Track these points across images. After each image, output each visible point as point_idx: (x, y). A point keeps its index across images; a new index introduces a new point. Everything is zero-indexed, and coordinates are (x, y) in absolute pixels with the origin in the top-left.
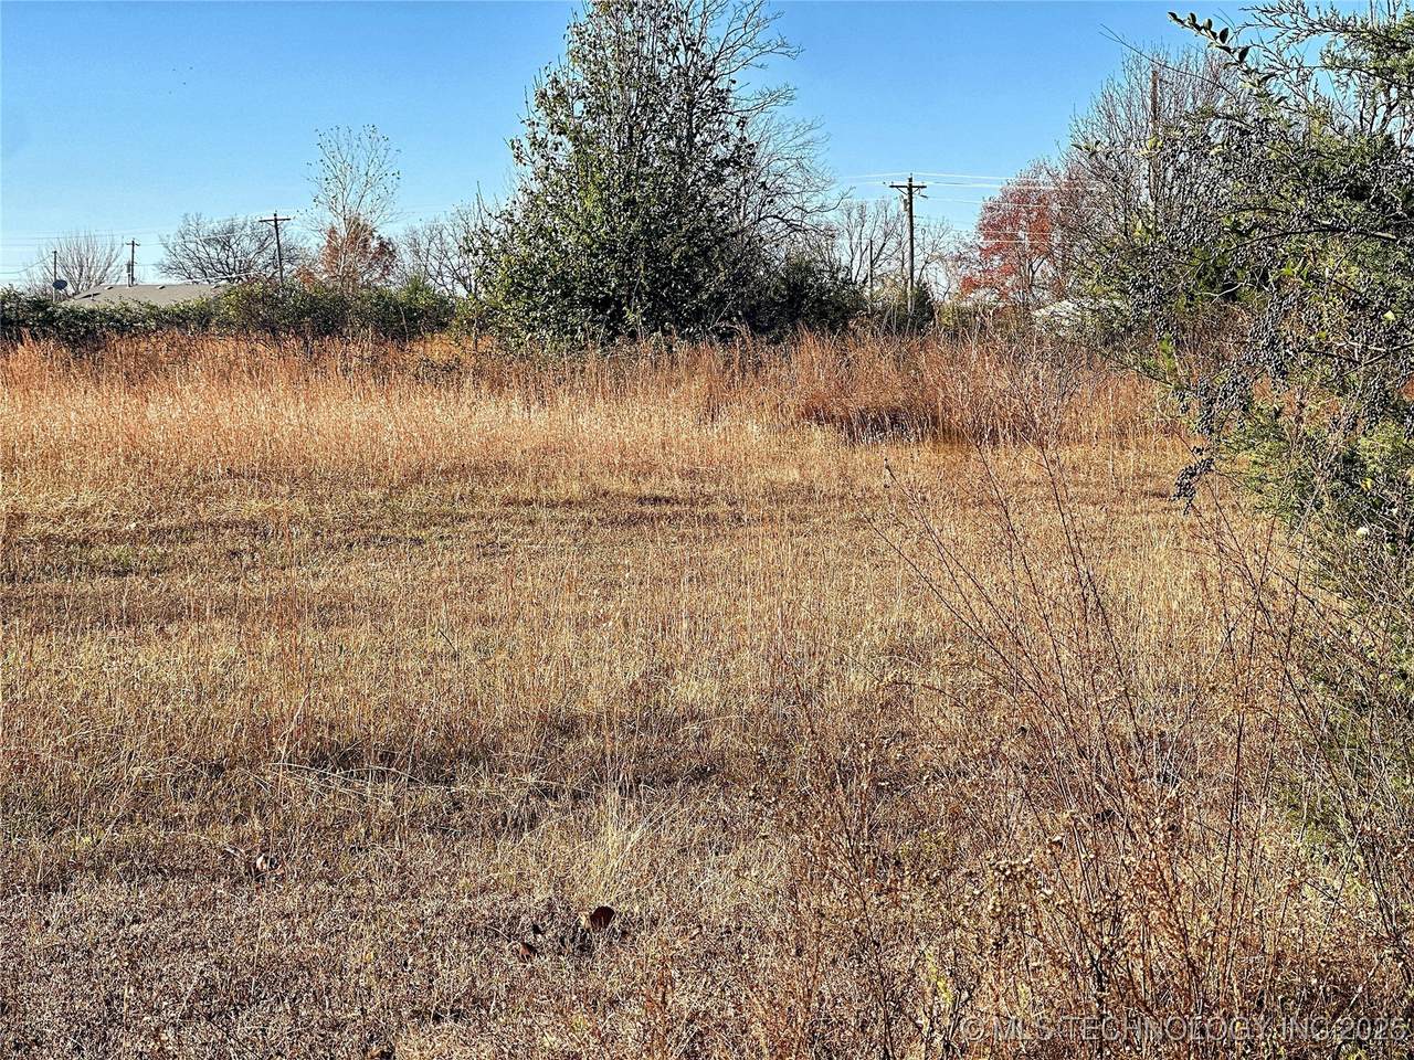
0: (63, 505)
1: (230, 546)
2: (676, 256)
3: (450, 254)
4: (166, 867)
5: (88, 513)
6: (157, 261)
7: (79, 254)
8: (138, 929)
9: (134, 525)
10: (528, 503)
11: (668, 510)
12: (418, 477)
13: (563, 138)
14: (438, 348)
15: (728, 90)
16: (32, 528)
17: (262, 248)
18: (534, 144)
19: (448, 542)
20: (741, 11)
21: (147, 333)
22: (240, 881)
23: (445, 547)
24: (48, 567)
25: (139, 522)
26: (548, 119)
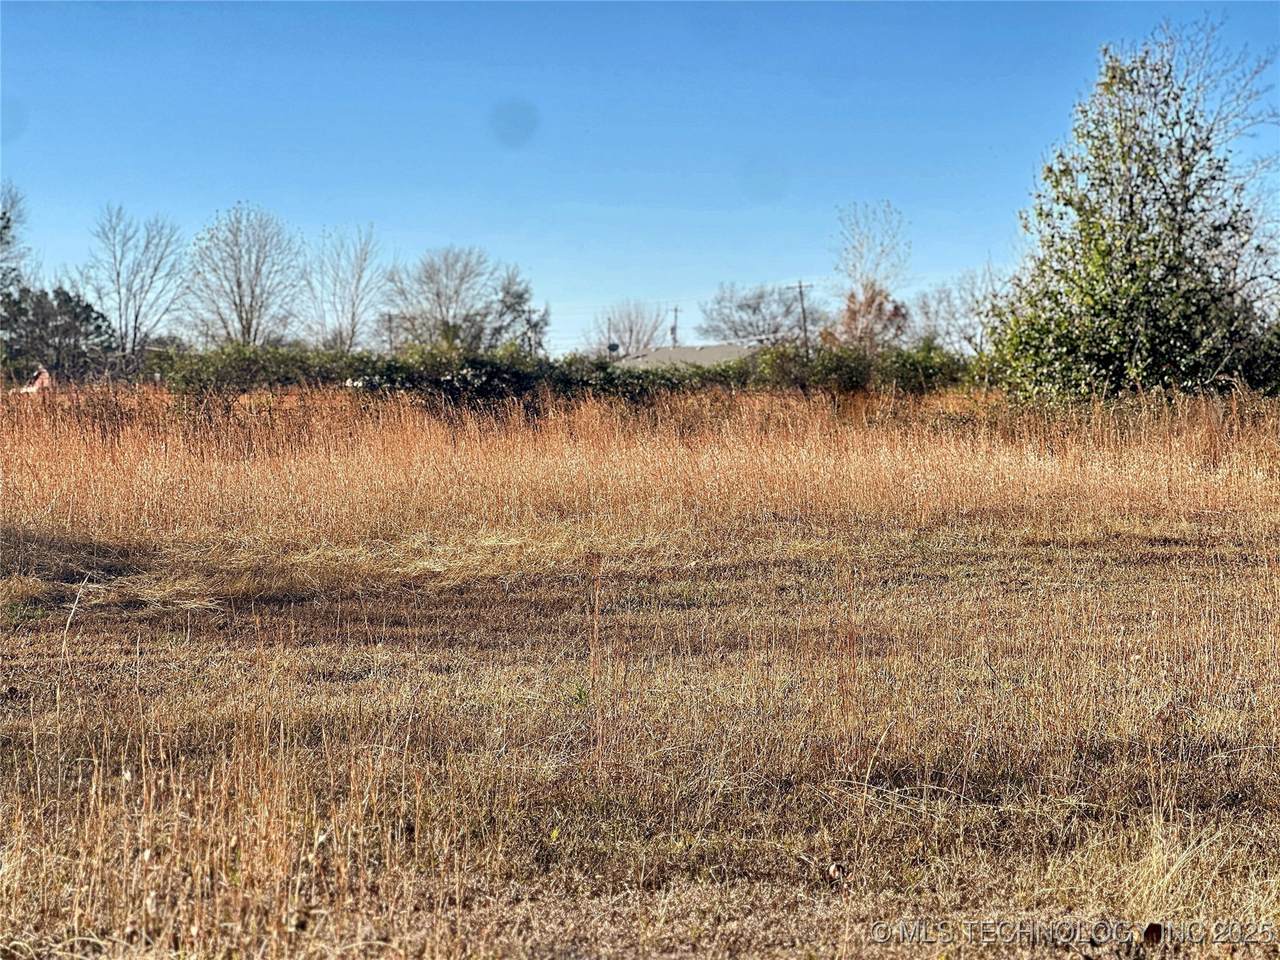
0: (633, 545)
1: (778, 583)
2: (1174, 315)
3: (957, 316)
4: (750, 871)
5: (654, 553)
6: (696, 325)
7: (629, 319)
8: (733, 925)
9: (694, 563)
10: (1046, 544)
11: (1177, 550)
12: (942, 520)
13: (1069, 209)
14: (951, 402)
15: (1226, 160)
16: (605, 565)
17: (788, 312)
18: (1040, 214)
19: (975, 580)
20: (1233, 85)
21: (693, 390)
22: (817, 886)
23: (971, 584)
24: (622, 600)
25: (698, 560)
26: (1055, 190)
